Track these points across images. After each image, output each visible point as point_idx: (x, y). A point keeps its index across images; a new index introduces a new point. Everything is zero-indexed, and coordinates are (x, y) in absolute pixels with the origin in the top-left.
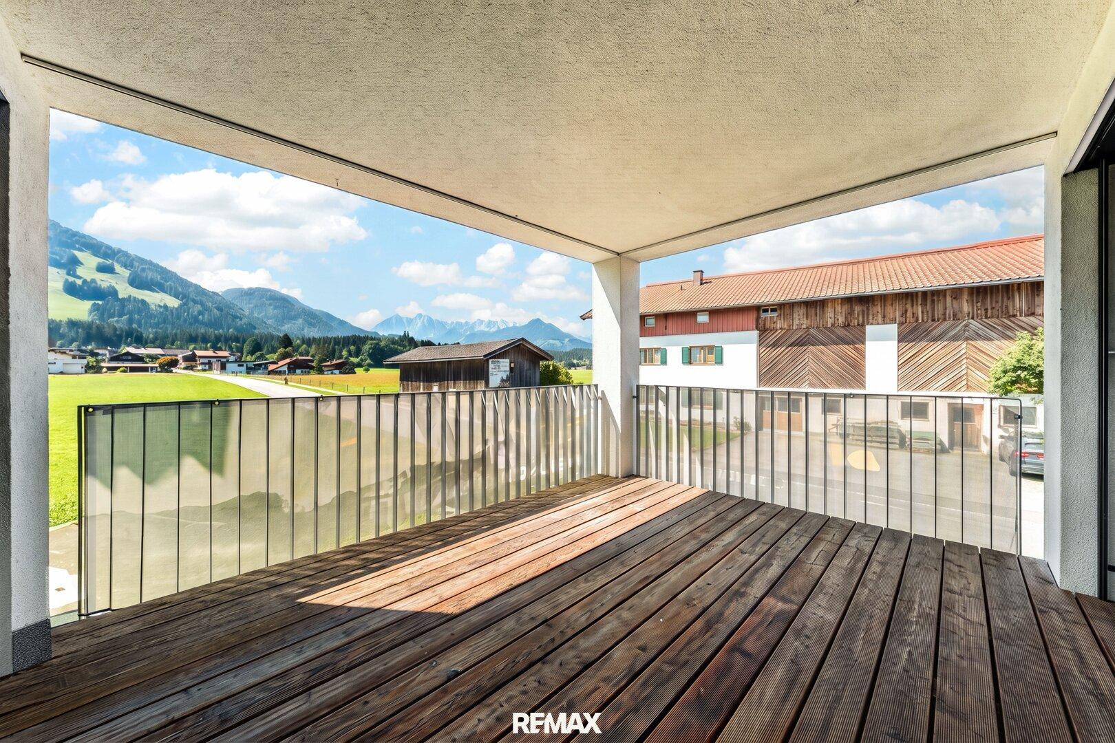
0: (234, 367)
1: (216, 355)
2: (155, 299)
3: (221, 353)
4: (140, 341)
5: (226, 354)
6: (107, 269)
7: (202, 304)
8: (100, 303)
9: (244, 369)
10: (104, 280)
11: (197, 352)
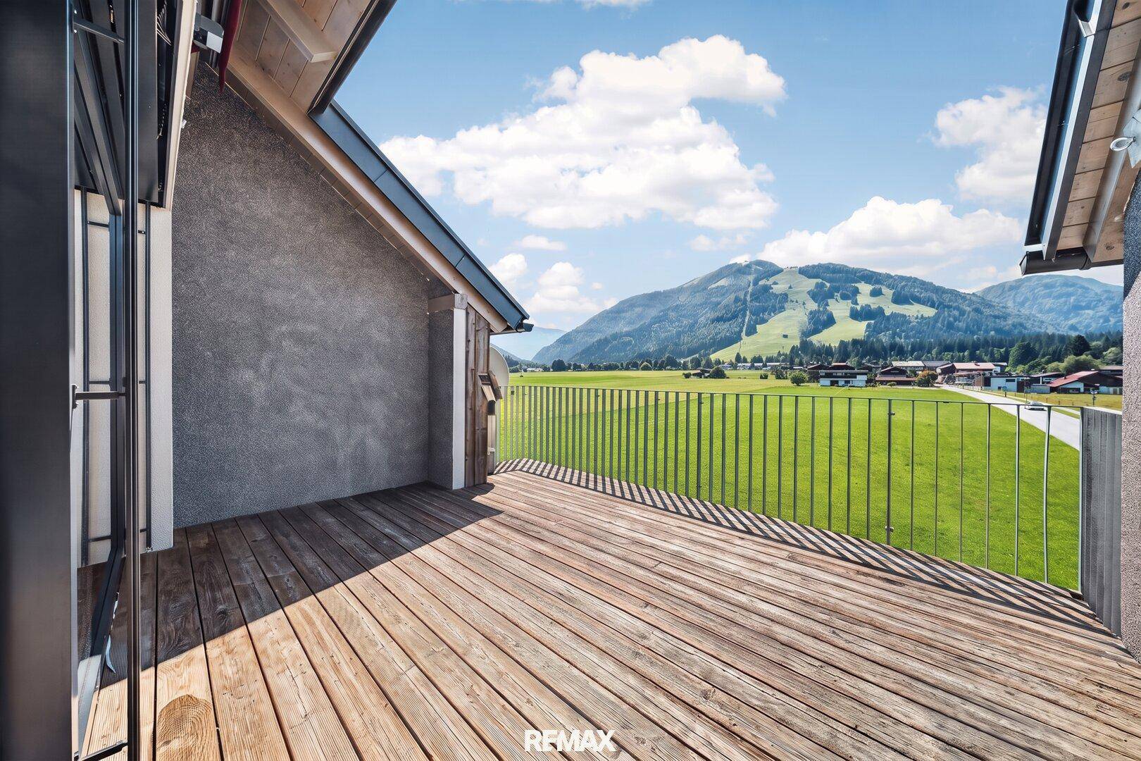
0: (1000, 382)
1: (978, 367)
2: (914, 311)
3: (983, 366)
4: (901, 353)
5: (989, 365)
6: (876, 293)
7: (957, 308)
8: (873, 322)
9: (1014, 385)
10: (874, 303)
11: (956, 364)
